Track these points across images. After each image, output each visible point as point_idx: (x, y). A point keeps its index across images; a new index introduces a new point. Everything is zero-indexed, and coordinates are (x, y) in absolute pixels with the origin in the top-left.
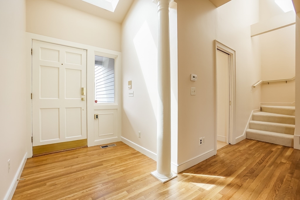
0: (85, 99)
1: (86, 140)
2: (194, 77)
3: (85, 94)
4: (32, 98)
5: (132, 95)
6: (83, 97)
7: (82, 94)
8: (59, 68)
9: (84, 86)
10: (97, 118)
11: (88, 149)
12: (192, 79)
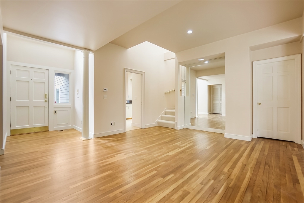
0: (47, 101)
1: (47, 127)
2: (105, 90)
3: (47, 97)
4: (10, 100)
5: (78, 98)
6: (46, 99)
7: (46, 98)
8: (29, 82)
9: (47, 93)
10: (56, 112)
11: (49, 132)
12: (104, 91)
